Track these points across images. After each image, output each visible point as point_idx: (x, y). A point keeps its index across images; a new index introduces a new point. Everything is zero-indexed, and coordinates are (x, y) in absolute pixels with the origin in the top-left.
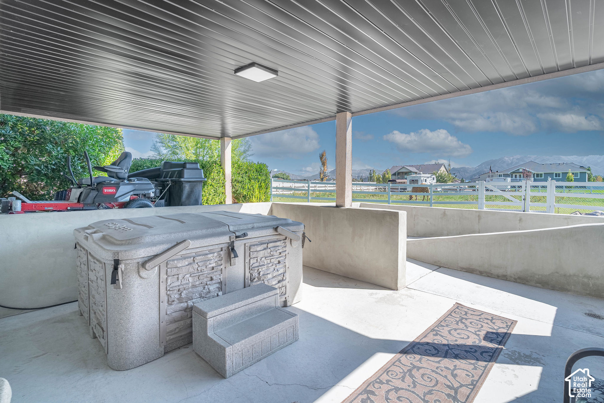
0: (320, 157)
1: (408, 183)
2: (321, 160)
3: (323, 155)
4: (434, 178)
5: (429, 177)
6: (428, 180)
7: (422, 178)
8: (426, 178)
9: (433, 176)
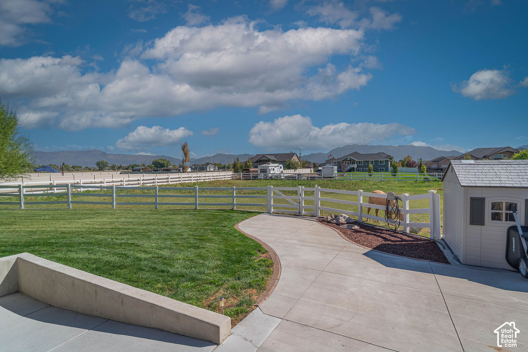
0: (182, 148)
1: (259, 172)
2: (183, 150)
3: (185, 147)
4: (281, 167)
5: (277, 166)
6: (276, 169)
7: (270, 168)
8: (273, 167)
9: (280, 166)
